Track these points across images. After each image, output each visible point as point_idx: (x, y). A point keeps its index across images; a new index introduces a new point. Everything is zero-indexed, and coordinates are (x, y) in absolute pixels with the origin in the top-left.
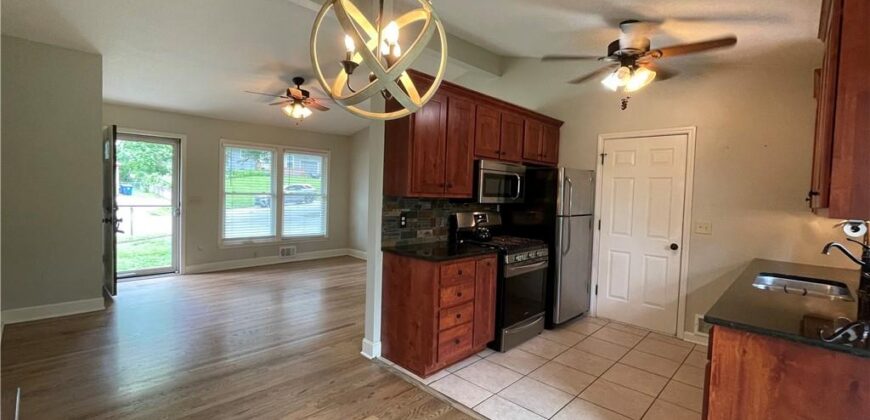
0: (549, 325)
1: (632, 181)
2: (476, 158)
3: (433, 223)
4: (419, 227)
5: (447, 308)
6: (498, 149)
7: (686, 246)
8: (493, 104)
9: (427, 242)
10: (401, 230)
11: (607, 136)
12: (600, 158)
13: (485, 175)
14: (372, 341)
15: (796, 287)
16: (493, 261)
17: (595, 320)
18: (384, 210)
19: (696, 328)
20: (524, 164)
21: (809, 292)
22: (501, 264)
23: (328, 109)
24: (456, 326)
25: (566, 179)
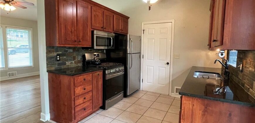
0: (125, 96)
1: (154, 40)
2: (93, 30)
3: (74, 58)
4: (67, 60)
5: (79, 96)
6: (102, 26)
7: (172, 63)
8: (100, 7)
9: (72, 67)
10: (57, 62)
11: (145, 23)
12: (143, 31)
13: (97, 37)
14: (45, 114)
15: (206, 75)
16: (101, 73)
17: (142, 92)
18: (47, 53)
19: (175, 91)
20: (114, 33)
21: (210, 77)
22: (104, 74)
23: (27, 8)
24: (84, 103)
25: (130, 39)
